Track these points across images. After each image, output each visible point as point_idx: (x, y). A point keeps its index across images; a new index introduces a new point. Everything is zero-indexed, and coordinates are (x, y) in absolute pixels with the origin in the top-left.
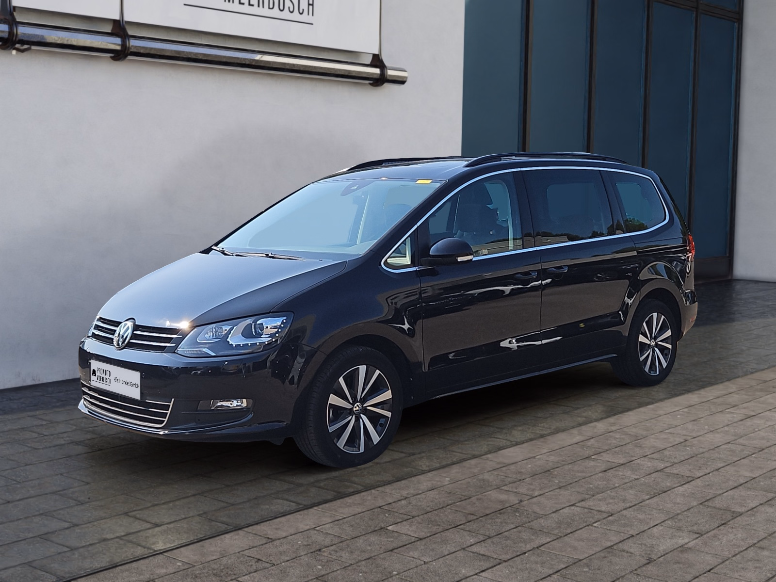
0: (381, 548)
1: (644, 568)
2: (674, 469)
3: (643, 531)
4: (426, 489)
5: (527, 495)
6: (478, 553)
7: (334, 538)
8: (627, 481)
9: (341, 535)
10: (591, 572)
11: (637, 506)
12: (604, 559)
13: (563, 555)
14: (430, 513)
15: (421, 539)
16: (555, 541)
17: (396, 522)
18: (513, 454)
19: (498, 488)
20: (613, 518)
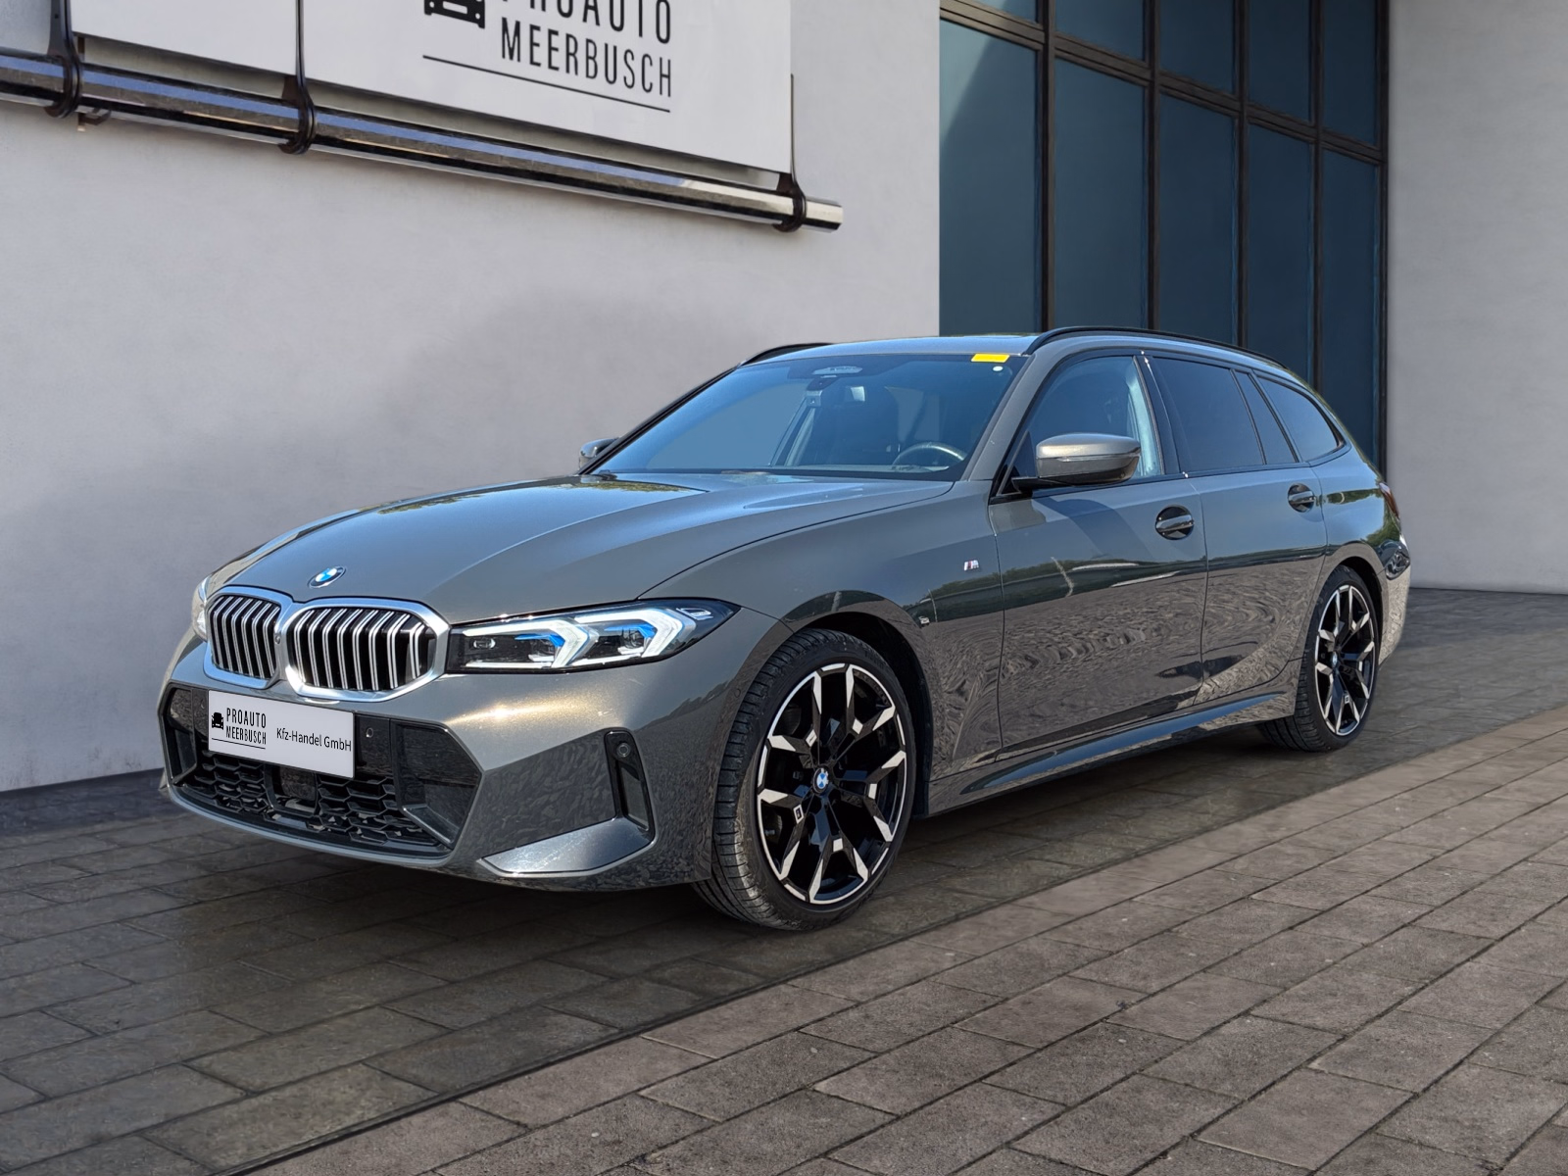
0: (798, 1147)
3: (1436, 1082)
4: (903, 983)
5: (1135, 990)
6: (1044, 1157)
7: (683, 1120)
8: (1348, 950)
9: (701, 1110)
11: (1394, 1013)
12: (1370, 1168)
14: (916, 1043)
15: (898, 1118)
16: (1231, 1116)
17: (836, 1070)
18: (1083, 893)
19: (1064, 974)
20: (1352, 1046)
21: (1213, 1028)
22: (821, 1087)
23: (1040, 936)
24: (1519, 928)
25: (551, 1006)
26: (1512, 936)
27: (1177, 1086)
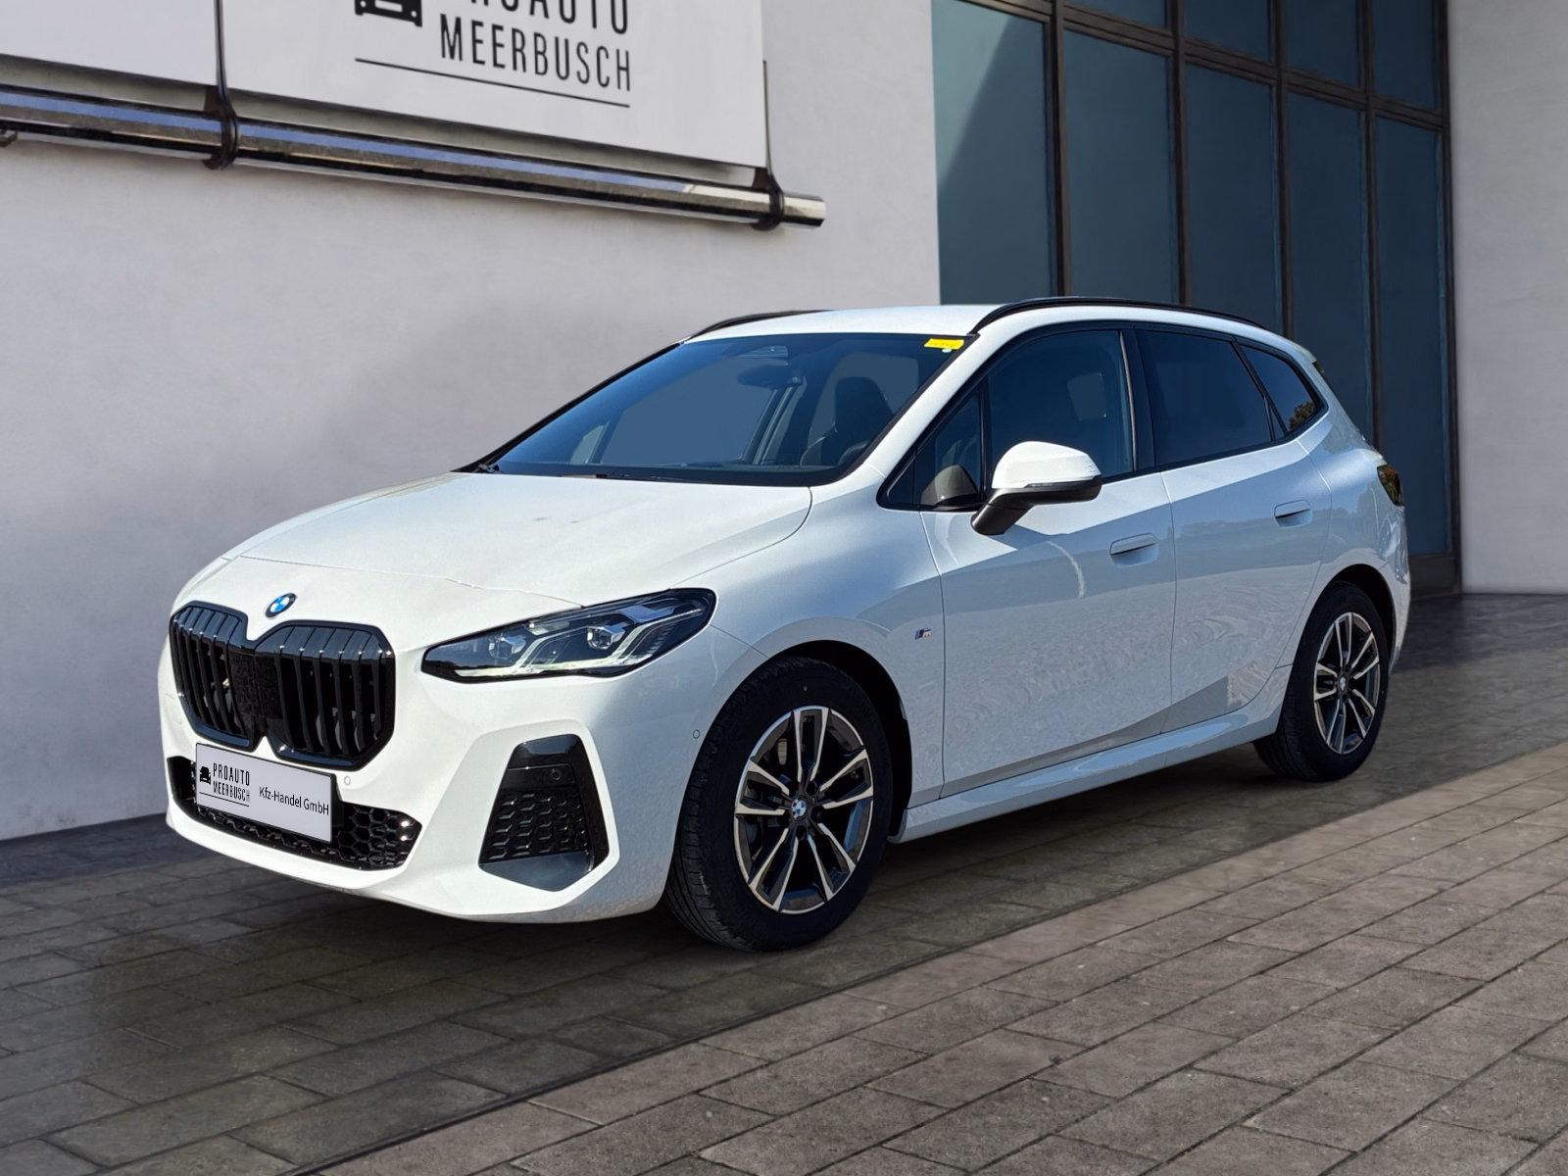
2: (1428, 960)
3: (1380, 1139)
4: (824, 1040)
5: (1073, 1044)
8: (1319, 995)
11: (1353, 1064)
14: (821, 1105)
17: (727, 1136)
18: (1044, 938)
19: (1001, 1027)
20: (1295, 1101)
21: (1148, 1084)
22: (707, 1154)
23: (985, 986)
24: (1515, 968)
25: (441, 1071)
26: (1506, 976)
27: (1093, 1147)
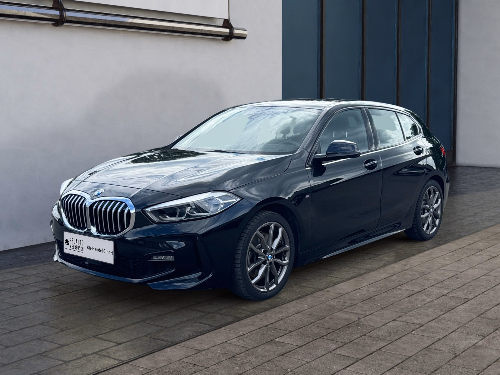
0: (275, 353)
1: (453, 360)
2: (454, 293)
3: (446, 336)
4: (294, 313)
5: (362, 314)
6: (340, 355)
7: (241, 348)
8: (426, 303)
9: (246, 346)
10: (419, 364)
11: (437, 319)
12: (426, 355)
13: (397, 354)
14: (301, 329)
15: (300, 347)
16: (390, 345)
17: (280, 336)
18: (345, 287)
19: (341, 310)
20: (424, 328)
21: (385, 324)
22: (277, 340)
23: (333, 300)
24: (478, 296)
25: (192, 321)
26: (475, 298)
27: (375, 338)
